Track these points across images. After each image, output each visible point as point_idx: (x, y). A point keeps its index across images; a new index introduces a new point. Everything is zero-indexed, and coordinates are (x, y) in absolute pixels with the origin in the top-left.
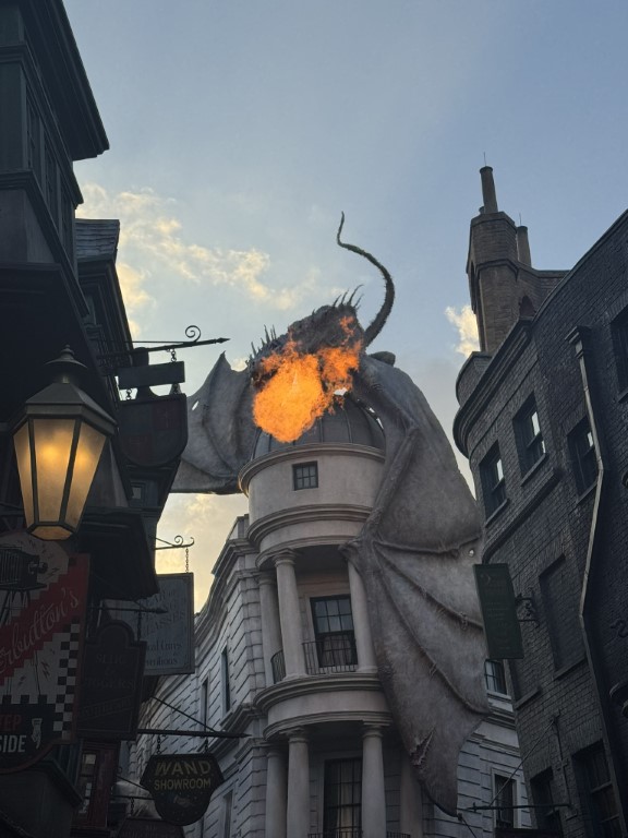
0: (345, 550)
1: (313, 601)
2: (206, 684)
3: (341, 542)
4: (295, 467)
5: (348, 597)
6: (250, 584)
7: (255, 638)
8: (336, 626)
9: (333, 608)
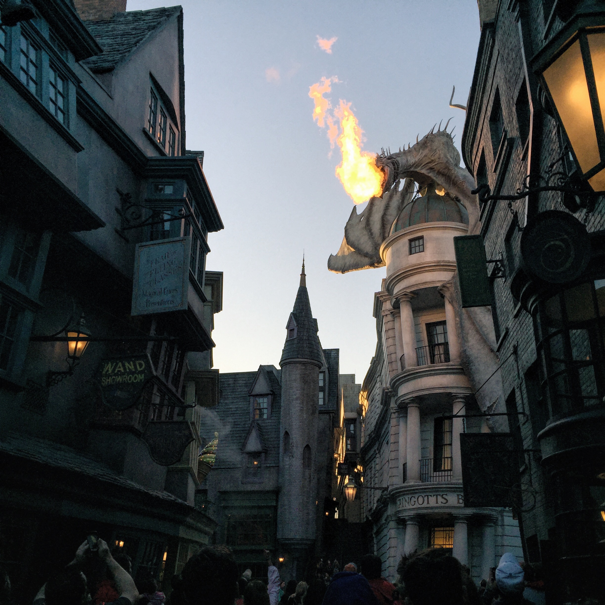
0: (441, 290)
1: (428, 325)
3: (439, 285)
4: (411, 241)
5: (445, 322)
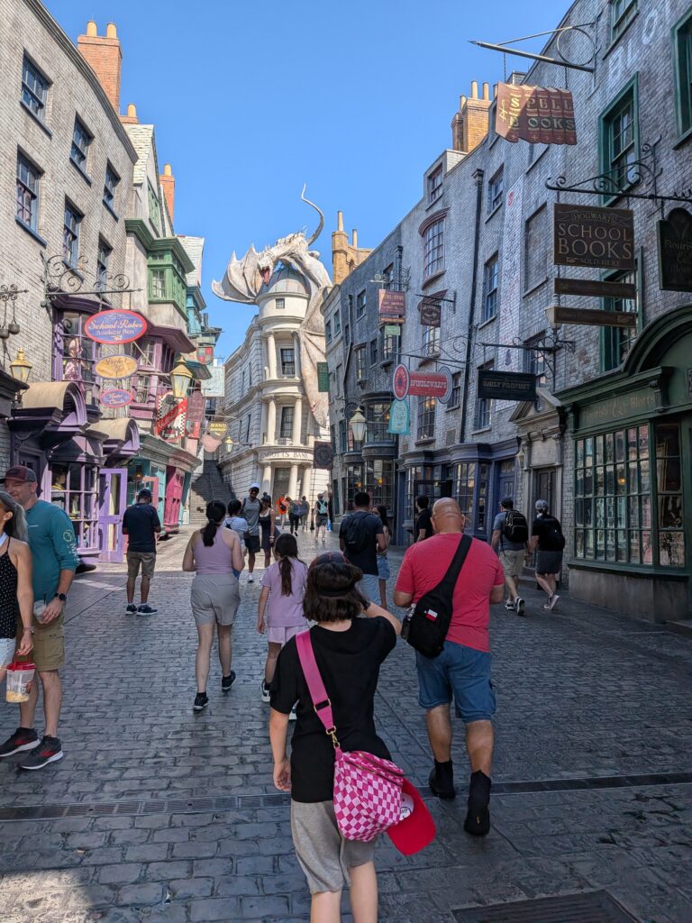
0: (293, 333)
1: (282, 350)
2: (244, 373)
3: (292, 330)
4: (277, 300)
5: (293, 349)
6: (259, 342)
7: (259, 362)
8: (289, 360)
9: (289, 353)
